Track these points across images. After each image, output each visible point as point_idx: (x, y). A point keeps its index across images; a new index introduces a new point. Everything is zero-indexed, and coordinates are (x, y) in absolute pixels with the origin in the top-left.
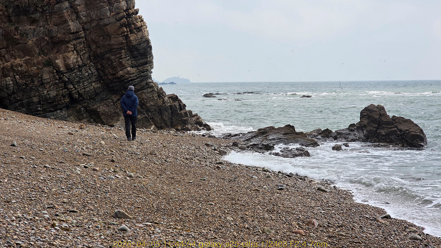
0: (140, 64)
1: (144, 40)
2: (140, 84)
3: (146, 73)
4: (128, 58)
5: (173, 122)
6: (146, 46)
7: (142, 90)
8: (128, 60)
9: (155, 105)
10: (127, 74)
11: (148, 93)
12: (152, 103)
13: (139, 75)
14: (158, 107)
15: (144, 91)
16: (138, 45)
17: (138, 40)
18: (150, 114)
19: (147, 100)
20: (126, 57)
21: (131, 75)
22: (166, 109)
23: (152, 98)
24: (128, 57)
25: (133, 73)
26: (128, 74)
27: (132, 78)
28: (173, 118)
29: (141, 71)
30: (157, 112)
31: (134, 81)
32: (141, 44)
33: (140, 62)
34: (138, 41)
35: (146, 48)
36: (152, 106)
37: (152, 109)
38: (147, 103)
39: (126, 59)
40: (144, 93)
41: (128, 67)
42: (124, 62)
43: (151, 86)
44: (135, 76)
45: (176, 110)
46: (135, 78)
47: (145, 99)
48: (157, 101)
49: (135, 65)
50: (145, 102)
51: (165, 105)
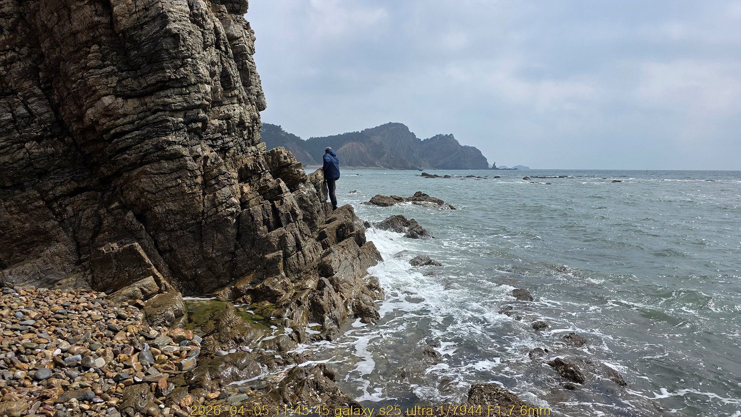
0: (149, 89)
1: (153, 12)
2: (138, 148)
3: (160, 113)
4: (108, 69)
5: (237, 264)
6: (158, 32)
7: (142, 164)
8: (108, 75)
9: (183, 212)
10: (105, 116)
11: (162, 174)
12: (172, 206)
13: (143, 121)
14: (195, 216)
15: (148, 168)
16: (134, 28)
17: (136, 12)
18: (162, 239)
19: (154, 194)
20: (105, 66)
21: (119, 121)
22: (220, 224)
23: (173, 191)
24: (108, 65)
25: (125, 115)
26: (110, 116)
27: (118, 130)
28: (238, 252)
29: (149, 110)
30: (190, 232)
31: (123, 138)
32: (143, 24)
33: (147, 83)
34: (135, 16)
35: (158, 38)
36: (174, 214)
37: (170, 224)
38: (156, 206)
39: (104, 70)
40: (145, 173)
41: (106, 95)
42: (91, 81)
43: (171, 154)
44: (129, 123)
45: (250, 227)
46: (128, 128)
47: (148, 191)
48: (194, 198)
49: (133, 90)
50: (150, 200)
51: (217, 212)
